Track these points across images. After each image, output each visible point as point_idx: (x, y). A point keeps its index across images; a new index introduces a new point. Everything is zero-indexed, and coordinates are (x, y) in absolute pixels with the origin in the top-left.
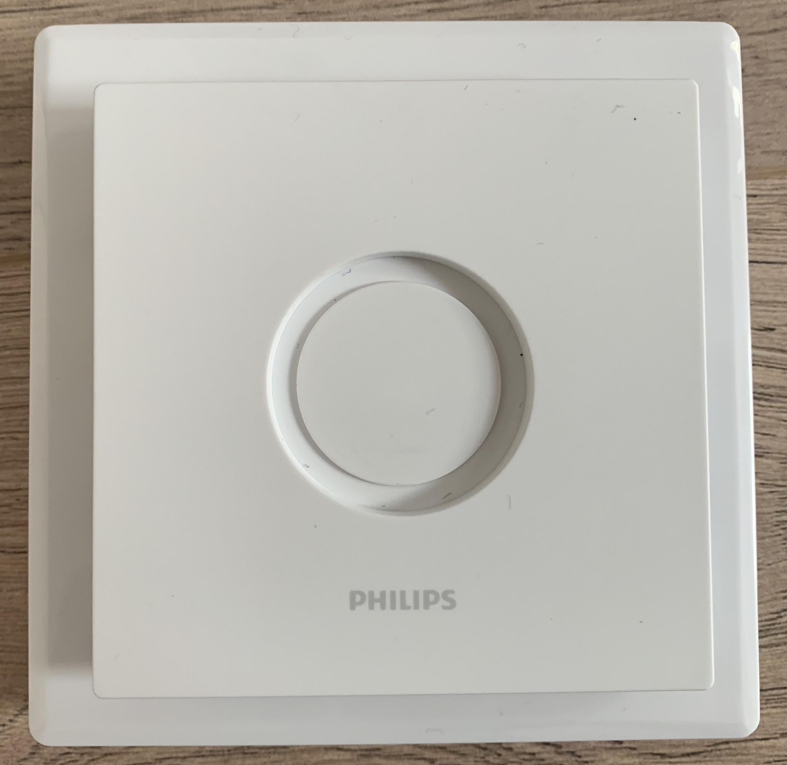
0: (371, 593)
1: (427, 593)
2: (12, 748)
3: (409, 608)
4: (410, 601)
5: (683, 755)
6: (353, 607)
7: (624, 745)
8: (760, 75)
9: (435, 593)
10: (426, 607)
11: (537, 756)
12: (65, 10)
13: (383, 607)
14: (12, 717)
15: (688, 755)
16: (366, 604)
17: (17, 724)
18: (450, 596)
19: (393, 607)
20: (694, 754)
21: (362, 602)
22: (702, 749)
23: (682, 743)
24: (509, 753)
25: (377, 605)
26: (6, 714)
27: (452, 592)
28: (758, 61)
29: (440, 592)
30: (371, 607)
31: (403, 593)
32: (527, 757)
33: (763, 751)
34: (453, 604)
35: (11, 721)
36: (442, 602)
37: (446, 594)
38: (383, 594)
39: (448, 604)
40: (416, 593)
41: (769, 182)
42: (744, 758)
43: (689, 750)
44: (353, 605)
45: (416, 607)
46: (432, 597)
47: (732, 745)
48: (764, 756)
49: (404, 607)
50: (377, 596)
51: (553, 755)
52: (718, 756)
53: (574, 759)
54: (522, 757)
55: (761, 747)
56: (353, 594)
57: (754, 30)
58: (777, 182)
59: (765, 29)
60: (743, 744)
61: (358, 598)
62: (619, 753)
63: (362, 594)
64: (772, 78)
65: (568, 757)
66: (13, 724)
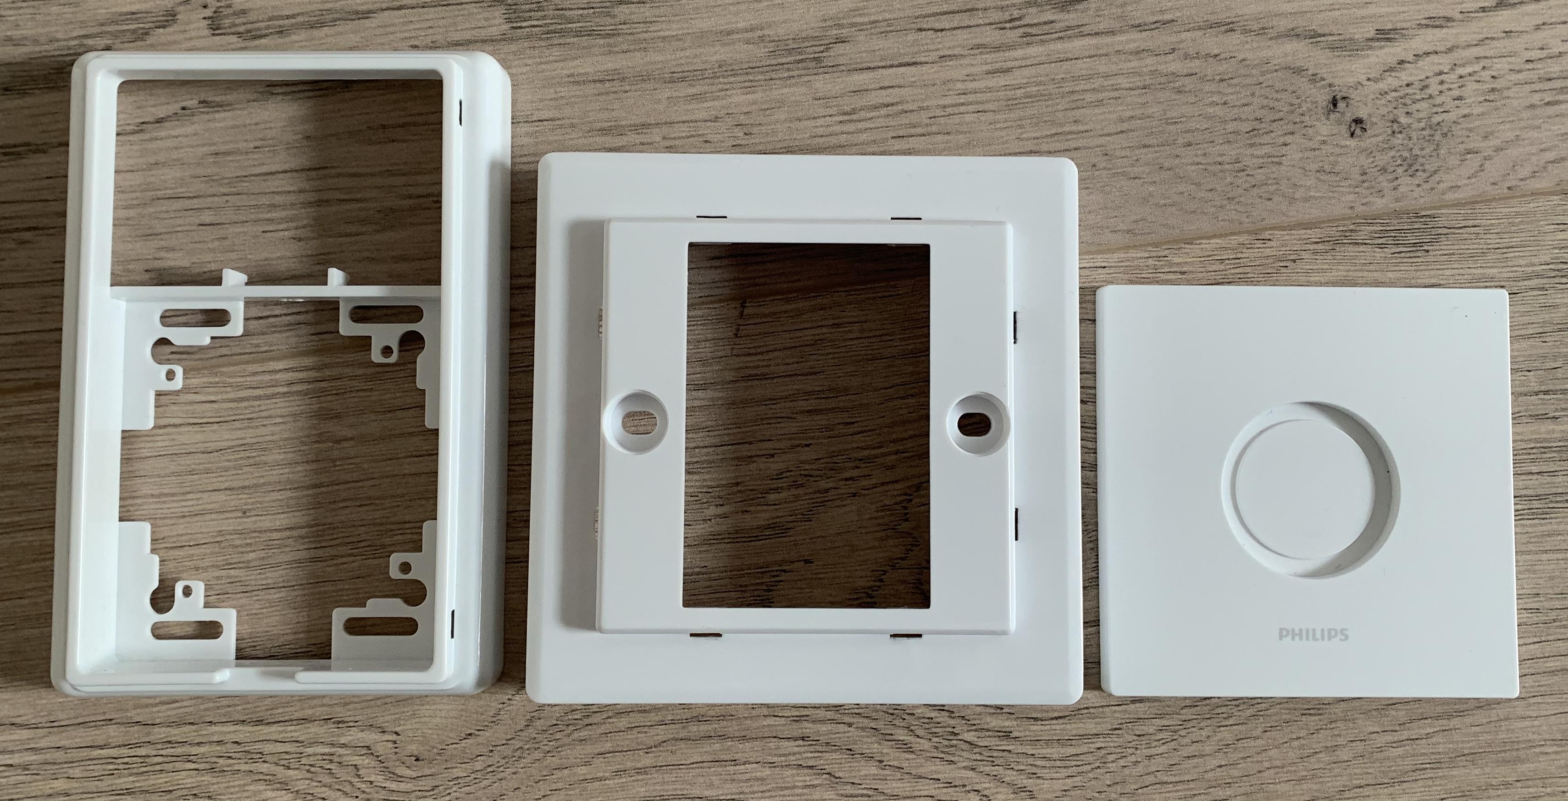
0: (1293, 630)
1: (1330, 630)
2: (510, 722)
3: (1317, 640)
4: (1318, 635)
5: (1052, 719)
6: (1281, 639)
7: (1004, 711)
8: (1109, 169)
9: (1336, 630)
10: (1330, 640)
11: (934, 720)
12: (545, 123)
13: (1301, 639)
14: (510, 697)
15: (1056, 718)
16: (1290, 636)
17: (515, 702)
18: (1346, 632)
19: (1308, 639)
20: (1060, 717)
21: (1286, 636)
22: (1067, 713)
23: (1051, 708)
24: (912, 717)
25: (1297, 638)
26: (507, 694)
27: (1347, 630)
28: (1108, 157)
29: (1339, 629)
30: (1293, 639)
31: (1314, 630)
32: (926, 721)
33: (1116, 715)
34: (1347, 638)
35: (509, 699)
36: (1340, 636)
37: (1342, 631)
38: (1301, 630)
39: (1343, 637)
40: (1323, 630)
41: (1116, 255)
42: (1101, 720)
43: (1056, 715)
44: (1281, 637)
45: (1323, 639)
46: (1333, 633)
47: (1092, 710)
48: (1117, 718)
49: (1315, 639)
50: (1297, 631)
51: (947, 719)
52: (1079, 719)
53: (964, 722)
54: (923, 720)
55: (1115, 712)
56: (1281, 630)
57: (1105, 132)
58: (1123, 255)
59: (1113, 131)
60: (1101, 709)
61: (1284, 633)
62: (1000, 717)
63: (1288, 631)
64: (1119, 171)
65: (959, 720)
66: (511, 702)
